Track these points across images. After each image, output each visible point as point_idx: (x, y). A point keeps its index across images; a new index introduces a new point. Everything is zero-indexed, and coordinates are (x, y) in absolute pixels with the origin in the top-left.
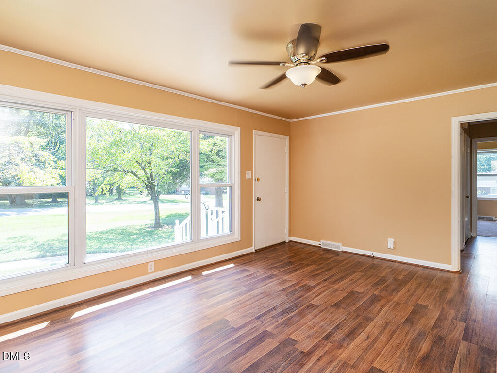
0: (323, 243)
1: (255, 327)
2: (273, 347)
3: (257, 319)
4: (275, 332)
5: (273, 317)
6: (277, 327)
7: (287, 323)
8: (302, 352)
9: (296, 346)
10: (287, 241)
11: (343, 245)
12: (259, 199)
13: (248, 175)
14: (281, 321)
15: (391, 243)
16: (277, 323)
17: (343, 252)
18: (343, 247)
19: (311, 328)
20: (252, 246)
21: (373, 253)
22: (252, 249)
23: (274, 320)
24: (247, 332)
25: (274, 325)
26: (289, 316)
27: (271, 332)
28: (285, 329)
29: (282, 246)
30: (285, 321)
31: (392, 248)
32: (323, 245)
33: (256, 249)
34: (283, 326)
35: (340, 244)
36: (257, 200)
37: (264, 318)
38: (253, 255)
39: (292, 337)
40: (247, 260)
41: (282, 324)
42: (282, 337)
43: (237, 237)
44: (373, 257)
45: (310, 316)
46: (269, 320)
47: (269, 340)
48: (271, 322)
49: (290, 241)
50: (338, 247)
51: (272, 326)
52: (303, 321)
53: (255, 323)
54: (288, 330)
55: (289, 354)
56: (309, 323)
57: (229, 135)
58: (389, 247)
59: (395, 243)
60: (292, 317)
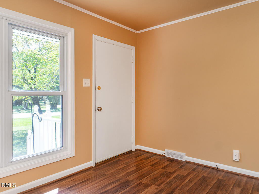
0: (167, 152)
10: (133, 150)
11: (186, 155)
12: (99, 109)
13: (86, 83)
15: (236, 154)
17: (187, 162)
18: (186, 157)
20: (91, 160)
21: (218, 164)
22: (91, 164)
29: (127, 156)
31: (238, 160)
32: (168, 153)
33: (97, 162)
35: (184, 154)
36: (98, 110)
38: (91, 171)
40: (79, 180)
43: (70, 152)
44: (217, 170)
49: (137, 150)
50: (182, 157)
57: (61, 37)
58: (234, 160)
59: (240, 155)
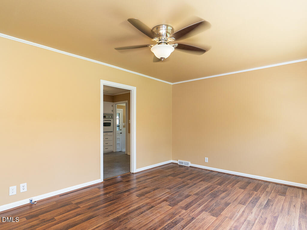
1: (193, 212)
2: (181, 203)
3: (194, 218)
4: (180, 210)
5: (183, 219)
6: (180, 212)
7: (173, 215)
8: (167, 201)
9: (169, 203)
14: (177, 216)
16: (180, 214)
19: (159, 212)
23: (182, 217)
24: (197, 209)
25: (181, 213)
26: (172, 220)
27: (183, 209)
28: (174, 211)
30: (174, 216)
34: (176, 213)
37: (189, 219)
39: (171, 207)
41: (176, 214)
42: (176, 207)
45: (157, 220)
46: (185, 217)
47: (183, 205)
48: (183, 216)
51: (182, 213)
52: (162, 217)
53: (194, 215)
54: (173, 210)
55: (173, 201)
56: (159, 215)
60: (169, 219)
